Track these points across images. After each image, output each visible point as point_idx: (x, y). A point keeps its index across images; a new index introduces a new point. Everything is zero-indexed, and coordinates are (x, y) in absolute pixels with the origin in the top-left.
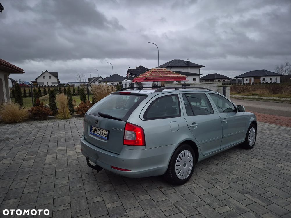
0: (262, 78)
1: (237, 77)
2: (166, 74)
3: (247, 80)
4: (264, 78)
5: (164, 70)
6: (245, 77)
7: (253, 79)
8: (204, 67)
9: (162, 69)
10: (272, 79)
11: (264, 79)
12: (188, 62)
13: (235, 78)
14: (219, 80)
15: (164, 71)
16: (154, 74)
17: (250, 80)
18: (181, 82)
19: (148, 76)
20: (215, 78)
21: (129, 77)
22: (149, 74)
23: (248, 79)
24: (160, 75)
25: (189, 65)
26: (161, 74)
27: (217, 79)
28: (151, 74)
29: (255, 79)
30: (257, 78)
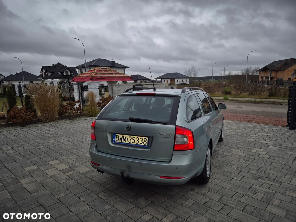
0: (176, 80)
1: (156, 79)
2: (111, 73)
3: (164, 81)
4: (177, 79)
5: (108, 69)
6: (163, 79)
7: (169, 80)
8: (128, 67)
9: (106, 69)
10: (183, 81)
11: (177, 81)
12: (113, 62)
13: (155, 80)
14: (141, 81)
15: (109, 71)
16: (99, 73)
17: (167, 81)
18: (127, 82)
19: (94, 75)
20: (138, 79)
21: (44, 76)
22: (94, 74)
23: (166, 80)
24: (106, 75)
25: (114, 65)
26: (107, 73)
27: (139, 80)
28: (96, 74)
29: (171, 80)
30: (172, 79)
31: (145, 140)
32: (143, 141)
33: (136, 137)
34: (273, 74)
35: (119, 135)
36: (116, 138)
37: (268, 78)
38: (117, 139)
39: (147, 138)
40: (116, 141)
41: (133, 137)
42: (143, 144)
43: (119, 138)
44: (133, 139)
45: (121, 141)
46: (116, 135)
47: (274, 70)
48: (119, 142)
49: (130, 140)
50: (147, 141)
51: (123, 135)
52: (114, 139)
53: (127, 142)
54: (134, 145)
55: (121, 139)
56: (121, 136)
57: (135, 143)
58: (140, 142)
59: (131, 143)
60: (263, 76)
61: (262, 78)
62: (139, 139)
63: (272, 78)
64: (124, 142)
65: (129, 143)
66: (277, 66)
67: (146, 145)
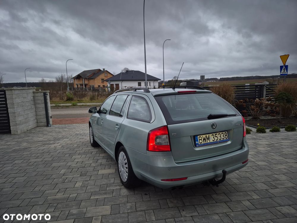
31: (226, 134)
32: (224, 136)
33: (218, 134)
34: (86, 82)
35: (202, 136)
36: (199, 140)
37: (82, 85)
38: (201, 141)
39: (227, 132)
40: (200, 143)
41: (215, 135)
42: (225, 139)
43: (202, 139)
44: (216, 137)
45: (205, 142)
46: (198, 136)
47: (86, 79)
48: (204, 144)
49: (214, 138)
50: (227, 135)
51: (206, 135)
52: (197, 142)
53: (211, 141)
54: (218, 142)
55: (204, 139)
56: (204, 136)
57: (219, 140)
58: (222, 137)
59: (215, 141)
60: (77, 83)
61: (77, 85)
62: (221, 134)
63: (86, 85)
64: (208, 141)
65: (213, 141)
66: (88, 75)
67: (228, 138)
